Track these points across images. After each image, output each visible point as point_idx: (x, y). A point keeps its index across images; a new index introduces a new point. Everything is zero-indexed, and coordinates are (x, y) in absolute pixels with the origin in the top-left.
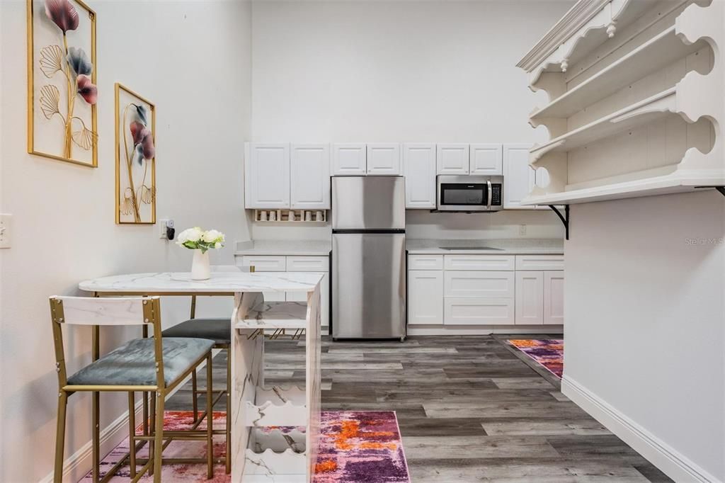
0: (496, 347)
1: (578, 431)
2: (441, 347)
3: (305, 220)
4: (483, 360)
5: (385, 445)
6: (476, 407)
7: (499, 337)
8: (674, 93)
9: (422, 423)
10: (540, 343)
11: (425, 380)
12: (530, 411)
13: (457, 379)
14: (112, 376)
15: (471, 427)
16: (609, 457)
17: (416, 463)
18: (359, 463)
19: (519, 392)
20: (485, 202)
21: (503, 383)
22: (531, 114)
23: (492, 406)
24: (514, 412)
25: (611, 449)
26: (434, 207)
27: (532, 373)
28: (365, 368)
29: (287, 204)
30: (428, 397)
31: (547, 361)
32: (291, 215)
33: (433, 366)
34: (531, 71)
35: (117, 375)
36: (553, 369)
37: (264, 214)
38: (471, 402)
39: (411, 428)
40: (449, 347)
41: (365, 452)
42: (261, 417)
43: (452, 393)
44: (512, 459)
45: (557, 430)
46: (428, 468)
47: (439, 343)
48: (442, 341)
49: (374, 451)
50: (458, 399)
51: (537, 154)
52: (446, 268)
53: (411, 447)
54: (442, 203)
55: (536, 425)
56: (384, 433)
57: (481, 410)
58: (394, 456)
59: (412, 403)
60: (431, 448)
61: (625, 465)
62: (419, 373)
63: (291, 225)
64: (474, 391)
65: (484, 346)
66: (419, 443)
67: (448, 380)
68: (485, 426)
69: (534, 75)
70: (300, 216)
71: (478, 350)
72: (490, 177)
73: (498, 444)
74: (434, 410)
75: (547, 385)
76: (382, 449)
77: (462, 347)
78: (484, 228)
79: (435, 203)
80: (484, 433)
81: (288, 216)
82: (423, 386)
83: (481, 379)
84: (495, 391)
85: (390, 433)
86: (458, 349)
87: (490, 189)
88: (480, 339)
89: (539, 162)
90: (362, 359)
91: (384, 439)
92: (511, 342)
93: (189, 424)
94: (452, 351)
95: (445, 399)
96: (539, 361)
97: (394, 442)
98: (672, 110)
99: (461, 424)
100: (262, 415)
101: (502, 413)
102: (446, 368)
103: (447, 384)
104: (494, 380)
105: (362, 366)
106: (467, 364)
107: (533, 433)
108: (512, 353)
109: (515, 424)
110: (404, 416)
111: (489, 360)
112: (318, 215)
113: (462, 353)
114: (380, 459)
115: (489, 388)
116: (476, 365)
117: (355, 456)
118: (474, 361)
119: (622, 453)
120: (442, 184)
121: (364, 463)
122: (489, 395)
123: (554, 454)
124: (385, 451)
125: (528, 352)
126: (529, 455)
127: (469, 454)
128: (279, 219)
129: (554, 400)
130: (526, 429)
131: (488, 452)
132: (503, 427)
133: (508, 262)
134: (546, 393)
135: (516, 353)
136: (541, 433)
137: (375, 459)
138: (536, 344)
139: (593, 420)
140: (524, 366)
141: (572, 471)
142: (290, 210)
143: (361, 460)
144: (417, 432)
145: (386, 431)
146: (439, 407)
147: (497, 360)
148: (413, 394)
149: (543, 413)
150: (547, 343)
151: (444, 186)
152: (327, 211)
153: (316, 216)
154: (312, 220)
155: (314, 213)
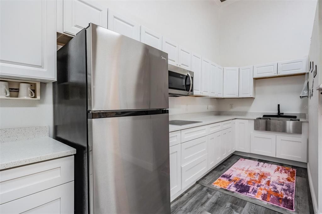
7: (204, 183)
72: (189, 72)
133: (205, 131)
138: (227, 181)
150: (228, 178)
152: (43, 84)
153: (17, 90)
154: (11, 96)
155: (15, 87)
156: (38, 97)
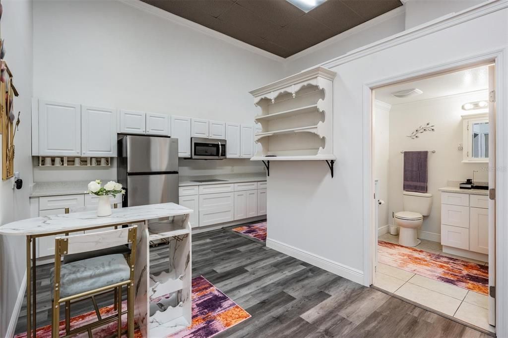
0: (228, 233)
1: (279, 259)
2: (200, 240)
3: (91, 165)
4: (226, 241)
5: (209, 291)
6: (237, 262)
7: (228, 228)
8: (317, 128)
9: (218, 276)
10: (247, 227)
11: (205, 258)
12: (259, 257)
13: (221, 253)
14: (92, 284)
15: (240, 271)
16: (292, 264)
17: (227, 292)
18: (202, 303)
19: (251, 251)
20: (217, 154)
21: (242, 249)
22: (256, 117)
23: (244, 260)
24: (254, 259)
25: (291, 262)
26: (190, 156)
27: (250, 241)
28: (165, 261)
29: (78, 153)
30: (213, 264)
31: (254, 235)
32: (77, 161)
33: (204, 250)
34: (256, 97)
35: (95, 282)
36: (259, 238)
37: (48, 161)
38: (233, 261)
39: (214, 280)
40: (206, 239)
41: (201, 297)
42: (154, 293)
43: (223, 260)
44: (263, 276)
45: (272, 261)
46: (234, 292)
47: (199, 238)
48: (200, 236)
49: (205, 295)
50: (227, 261)
51: (259, 137)
52: (200, 194)
53: (221, 287)
54: (195, 155)
55: (264, 261)
56: (203, 286)
57: (240, 262)
58: (216, 293)
59: (207, 269)
60: (230, 284)
61: (297, 265)
62: (199, 255)
63: (78, 168)
64: (232, 256)
65: (222, 234)
66: (223, 284)
67: (216, 254)
68: (246, 268)
69: (257, 99)
70: (86, 161)
71: (221, 237)
72: (220, 140)
73: (255, 273)
74: (220, 269)
75: (259, 245)
76: (209, 293)
77: (211, 237)
78: (214, 168)
79: (190, 154)
80: (247, 271)
81: (74, 161)
82: (206, 260)
83: (232, 250)
84: (240, 253)
85: (207, 286)
86: (211, 239)
87: (220, 147)
88: (219, 231)
89: (259, 141)
90: (159, 257)
91: (206, 288)
92: (234, 230)
93: (63, 330)
94: (208, 240)
95: (222, 263)
96: (251, 235)
97: (212, 288)
98: (316, 133)
99: (236, 270)
100: (155, 291)
101: (249, 261)
102: (212, 249)
103: (217, 256)
104: (238, 249)
105: (162, 261)
106: (221, 245)
107: (265, 264)
108: (237, 235)
109: (257, 263)
110: (207, 276)
111: (229, 241)
112: (103, 161)
113: (214, 240)
114: (211, 297)
115: (237, 253)
116: (225, 244)
117: (197, 301)
118: (223, 242)
119: (295, 261)
120: (195, 143)
121: (204, 301)
122: (239, 256)
123: (276, 269)
124: (211, 293)
125: (244, 233)
126: (268, 273)
127: (246, 281)
128: (65, 165)
129: (265, 250)
130: (262, 264)
131: (253, 277)
132: (253, 266)
133: (230, 188)
134: (261, 248)
135: (240, 234)
136: (268, 263)
137: (209, 298)
138: (245, 228)
139: (282, 253)
140: (246, 240)
141: (284, 273)
142: (75, 157)
143: (202, 300)
144: (219, 280)
145: (204, 285)
146: (221, 267)
147: (233, 240)
148: (204, 266)
149: (264, 256)
150: (250, 227)
151: (196, 144)
152: (112, 158)
153: (100, 161)
154: (97, 165)
155: (99, 160)
156: (109, 165)
